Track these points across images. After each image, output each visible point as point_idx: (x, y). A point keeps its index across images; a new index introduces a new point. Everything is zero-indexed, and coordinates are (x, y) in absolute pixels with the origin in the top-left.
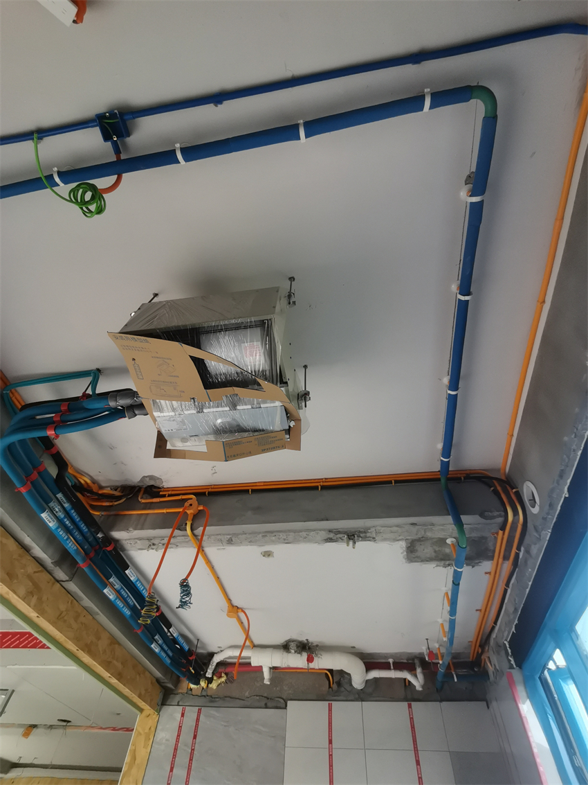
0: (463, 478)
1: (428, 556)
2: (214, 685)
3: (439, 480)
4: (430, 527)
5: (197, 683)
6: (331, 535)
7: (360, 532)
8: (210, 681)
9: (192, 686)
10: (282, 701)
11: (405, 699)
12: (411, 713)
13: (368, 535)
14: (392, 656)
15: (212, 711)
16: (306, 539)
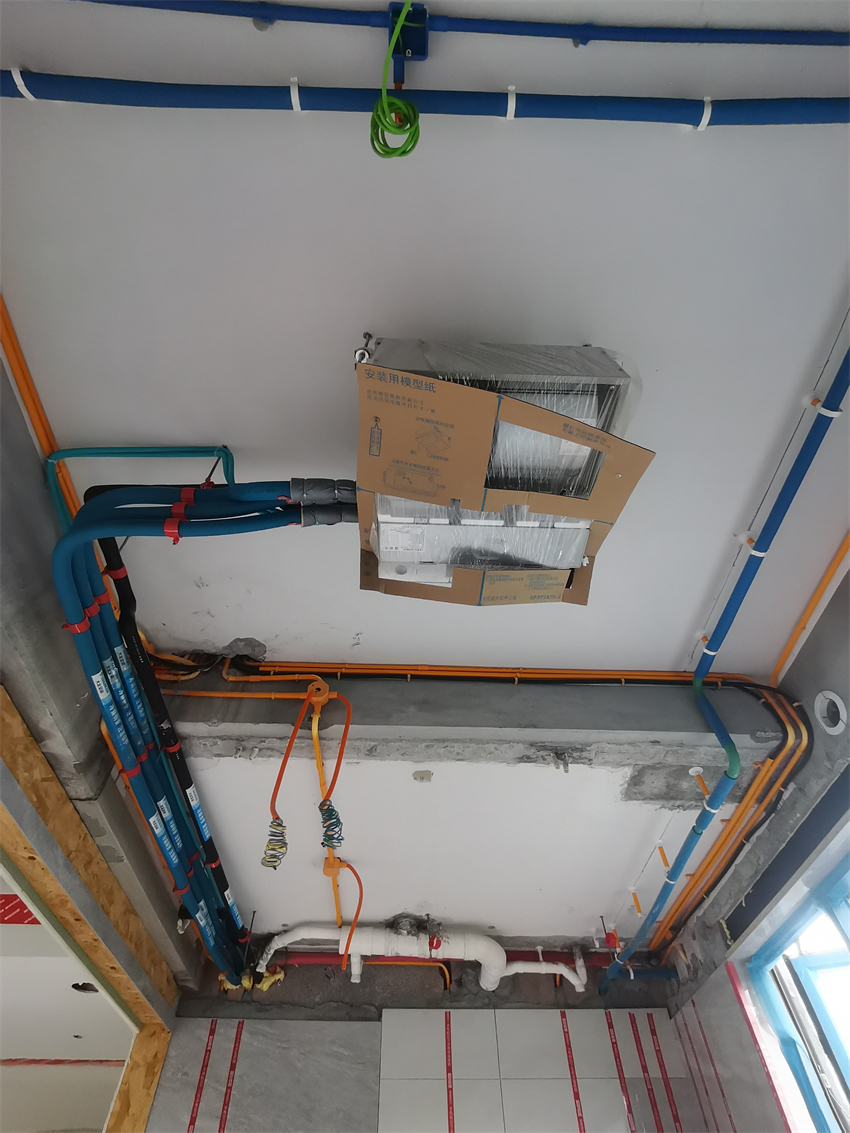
0: (720, 684)
1: (656, 791)
2: (265, 986)
3: (690, 683)
4: (675, 748)
5: (238, 982)
6: (531, 752)
7: (575, 749)
8: (258, 978)
9: (229, 986)
10: (373, 1009)
11: (555, 1006)
12: (565, 1026)
13: (585, 754)
14: (542, 941)
15: (262, 1026)
16: (492, 757)
